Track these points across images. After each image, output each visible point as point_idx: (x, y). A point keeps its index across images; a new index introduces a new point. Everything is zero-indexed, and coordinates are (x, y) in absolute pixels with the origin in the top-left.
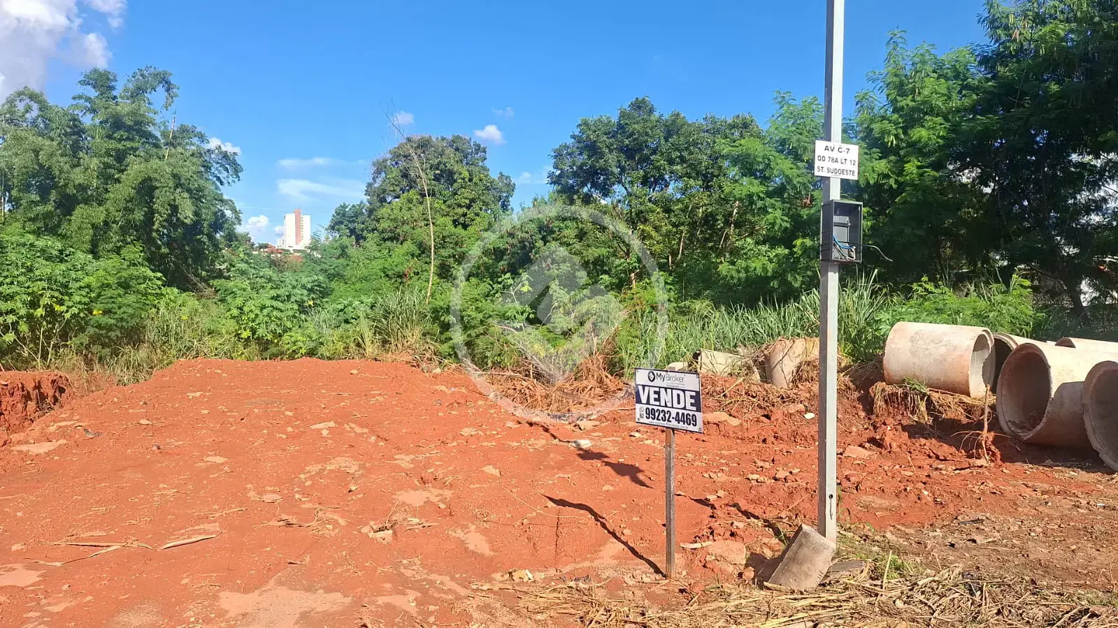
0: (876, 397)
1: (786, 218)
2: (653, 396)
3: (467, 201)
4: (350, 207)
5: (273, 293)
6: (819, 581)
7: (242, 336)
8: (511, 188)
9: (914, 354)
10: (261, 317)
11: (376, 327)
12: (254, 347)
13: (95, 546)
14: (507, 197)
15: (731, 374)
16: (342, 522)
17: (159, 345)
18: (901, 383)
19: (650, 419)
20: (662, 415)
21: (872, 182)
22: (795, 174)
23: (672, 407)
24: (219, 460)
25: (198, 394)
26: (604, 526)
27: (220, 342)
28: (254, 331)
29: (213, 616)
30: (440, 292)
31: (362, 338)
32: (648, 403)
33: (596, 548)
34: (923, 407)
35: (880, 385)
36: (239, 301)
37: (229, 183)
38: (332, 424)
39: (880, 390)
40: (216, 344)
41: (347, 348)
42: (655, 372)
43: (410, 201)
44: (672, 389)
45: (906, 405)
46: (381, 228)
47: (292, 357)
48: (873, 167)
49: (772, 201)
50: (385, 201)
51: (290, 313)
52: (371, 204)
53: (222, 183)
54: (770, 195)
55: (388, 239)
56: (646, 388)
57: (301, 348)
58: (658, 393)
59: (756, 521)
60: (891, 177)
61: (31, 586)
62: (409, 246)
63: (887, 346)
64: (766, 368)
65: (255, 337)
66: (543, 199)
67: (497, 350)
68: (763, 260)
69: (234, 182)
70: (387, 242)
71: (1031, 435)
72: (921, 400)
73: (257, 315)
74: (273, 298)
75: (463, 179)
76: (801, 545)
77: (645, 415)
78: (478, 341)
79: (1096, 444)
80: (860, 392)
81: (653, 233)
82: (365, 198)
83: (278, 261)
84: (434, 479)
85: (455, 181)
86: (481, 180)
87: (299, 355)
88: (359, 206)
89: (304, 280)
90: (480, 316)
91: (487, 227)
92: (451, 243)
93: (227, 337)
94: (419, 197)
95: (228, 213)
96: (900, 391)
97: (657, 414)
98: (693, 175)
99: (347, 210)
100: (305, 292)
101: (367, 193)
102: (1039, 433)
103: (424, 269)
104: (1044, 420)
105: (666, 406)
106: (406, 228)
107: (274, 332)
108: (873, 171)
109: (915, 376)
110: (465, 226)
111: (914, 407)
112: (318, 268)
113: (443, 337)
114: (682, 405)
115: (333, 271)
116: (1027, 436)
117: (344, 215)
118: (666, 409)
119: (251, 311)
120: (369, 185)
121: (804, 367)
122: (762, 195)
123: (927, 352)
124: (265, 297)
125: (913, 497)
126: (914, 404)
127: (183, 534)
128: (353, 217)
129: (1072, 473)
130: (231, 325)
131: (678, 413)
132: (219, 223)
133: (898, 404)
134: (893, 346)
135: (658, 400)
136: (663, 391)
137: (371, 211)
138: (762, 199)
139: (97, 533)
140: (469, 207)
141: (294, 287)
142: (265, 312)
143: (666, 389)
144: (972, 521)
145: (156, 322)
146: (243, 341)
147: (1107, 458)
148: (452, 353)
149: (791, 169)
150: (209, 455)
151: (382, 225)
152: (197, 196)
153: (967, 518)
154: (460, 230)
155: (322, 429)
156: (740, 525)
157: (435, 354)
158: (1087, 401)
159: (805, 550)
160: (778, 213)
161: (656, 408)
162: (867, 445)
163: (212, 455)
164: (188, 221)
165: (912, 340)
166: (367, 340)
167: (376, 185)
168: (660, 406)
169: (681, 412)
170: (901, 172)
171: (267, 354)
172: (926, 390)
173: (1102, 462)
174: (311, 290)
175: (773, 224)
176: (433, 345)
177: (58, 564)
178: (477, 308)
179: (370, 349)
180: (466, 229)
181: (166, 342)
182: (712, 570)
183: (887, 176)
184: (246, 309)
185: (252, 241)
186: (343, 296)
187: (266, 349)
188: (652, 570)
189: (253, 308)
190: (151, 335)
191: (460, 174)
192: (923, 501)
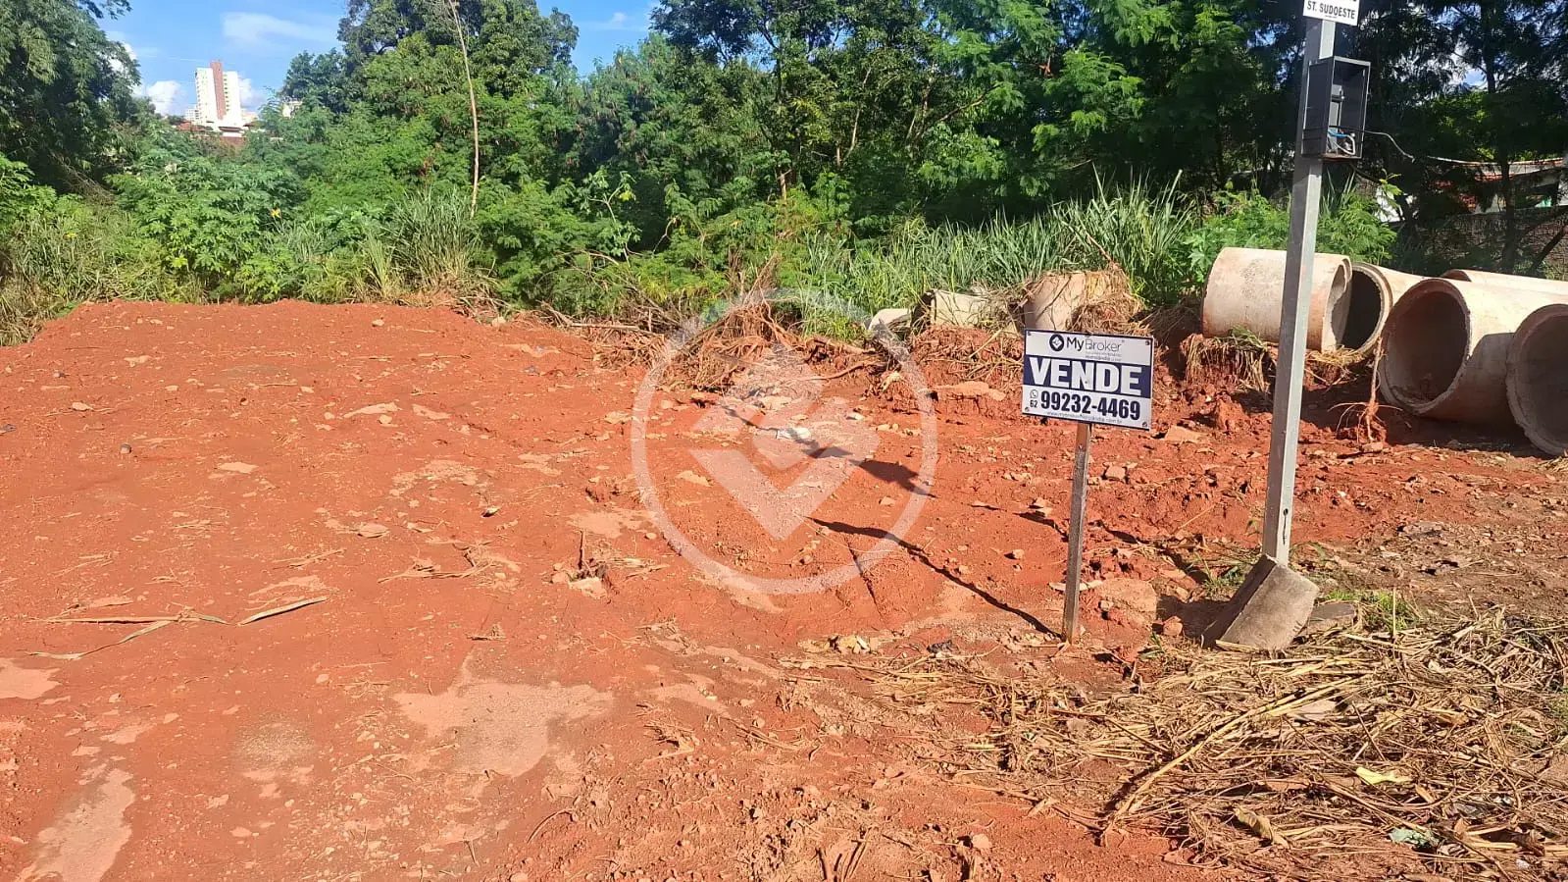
0: (1190, 356)
1: (1019, 94)
2: (1056, 374)
3: (507, 54)
4: (315, 58)
5: (214, 196)
6: (1294, 635)
7: (174, 265)
8: (571, 35)
9: (1247, 293)
10: (201, 235)
11: (395, 252)
12: (193, 283)
13: (125, 622)
14: (566, 49)
15: (978, 326)
16: (513, 566)
17: (37, 278)
18: (1226, 335)
19: (1050, 409)
20: (1072, 402)
21: (1147, 39)
22: (1034, 26)
23: (1094, 391)
24: (245, 468)
25: (143, 359)
26: (925, 560)
27: (138, 274)
28: (191, 257)
29: (407, 736)
30: (492, 199)
31: (375, 272)
32: (1047, 383)
33: (933, 597)
34: (1257, 367)
35: (1196, 338)
36: (161, 210)
37: (112, 14)
38: (392, 407)
39: (1196, 344)
40: (132, 277)
41: (350, 285)
42: (1065, 337)
43: (415, 51)
44: (1095, 362)
45: (1231, 365)
46: (371, 95)
47: (258, 299)
48: (1148, 17)
49: (999, 67)
50: (373, 50)
51: (248, 229)
52: (348, 53)
53: (99, 14)
54: (996, 57)
55: (385, 112)
56: (1045, 362)
57: (271, 284)
58: (1068, 369)
59: (1145, 546)
60: (1172, 33)
61: (50, 698)
62: (421, 124)
63: (1210, 282)
64: (1025, 316)
65: (196, 265)
66: (630, 53)
67: (590, 290)
68: (984, 157)
69: (120, 11)
70: (384, 117)
71: (1431, 407)
72: (1255, 358)
73: (194, 232)
74: (214, 205)
75: (498, 17)
76: (1272, 587)
77: (1040, 402)
78: (556, 276)
79: (1520, 417)
80: (1163, 348)
81: (818, 113)
82: (340, 47)
83: (202, 143)
84: (614, 493)
85: (484, 21)
86: (525, 20)
87: (270, 296)
88: (330, 57)
89: (263, 177)
90: (560, 236)
91: (544, 95)
92: (487, 120)
93: (147, 265)
94: (428, 44)
95: (116, 65)
96: (1225, 346)
97: (1062, 402)
98: (874, 21)
99: (311, 63)
100: (266, 196)
101: (342, 36)
102: (1442, 404)
103: (447, 161)
104: (1454, 385)
105: (1082, 388)
106: (413, 94)
107: (224, 259)
108: (1150, 22)
109: (1247, 326)
110: (507, 95)
111: (1243, 369)
112: (282, 157)
113: (502, 270)
114: (1113, 387)
115: (305, 163)
116: (1425, 407)
117: (307, 72)
118: (1082, 394)
119: (184, 225)
120: (344, 23)
121: (1085, 314)
122: (985, 58)
123: (1267, 291)
124: (204, 201)
125: (1326, 501)
126: (1245, 364)
127: (266, 598)
128: (320, 75)
129: (1499, 458)
130: (152, 247)
131: (1103, 401)
132: (102, 82)
133: (1221, 365)
134: (1219, 283)
135: (1068, 379)
136: (1077, 366)
137: (350, 67)
138: (984, 64)
139: (117, 600)
140: (508, 62)
141: (247, 188)
142: (207, 226)
143: (1083, 362)
144: (1427, 534)
145: (28, 243)
146: (174, 272)
147: (1536, 437)
148: (518, 293)
149: (1027, 16)
150: (223, 462)
151: (373, 89)
152: (59, 36)
153: (1416, 529)
154: (498, 100)
155: (380, 414)
156: (1126, 552)
157: (491, 295)
158: (1514, 359)
159: (1278, 594)
160: (1008, 86)
161: (1061, 392)
162: (1192, 424)
163: (228, 461)
164: (45, 78)
165: (1247, 274)
166: (382, 273)
167: (356, 24)
168: (1070, 388)
169: (1109, 398)
170: (1188, 25)
171: (216, 294)
172: (1262, 345)
173: (1528, 441)
174: (273, 193)
175: (1000, 103)
176: (487, 282)
177: (76, 657)
178: (552, 225)
179: (389, 288)
180: (506, 98)
181: (47, 275)
182: (1119, 623)
183: (1167, 31)
184: (174, 222)
185: (156, 112)
186: (329, 204)
187: (214, 286)
188: (1032, 627)
189: (187, 221)
190: (22, 263)
191: (493, 8)
192: (1342, 506)
